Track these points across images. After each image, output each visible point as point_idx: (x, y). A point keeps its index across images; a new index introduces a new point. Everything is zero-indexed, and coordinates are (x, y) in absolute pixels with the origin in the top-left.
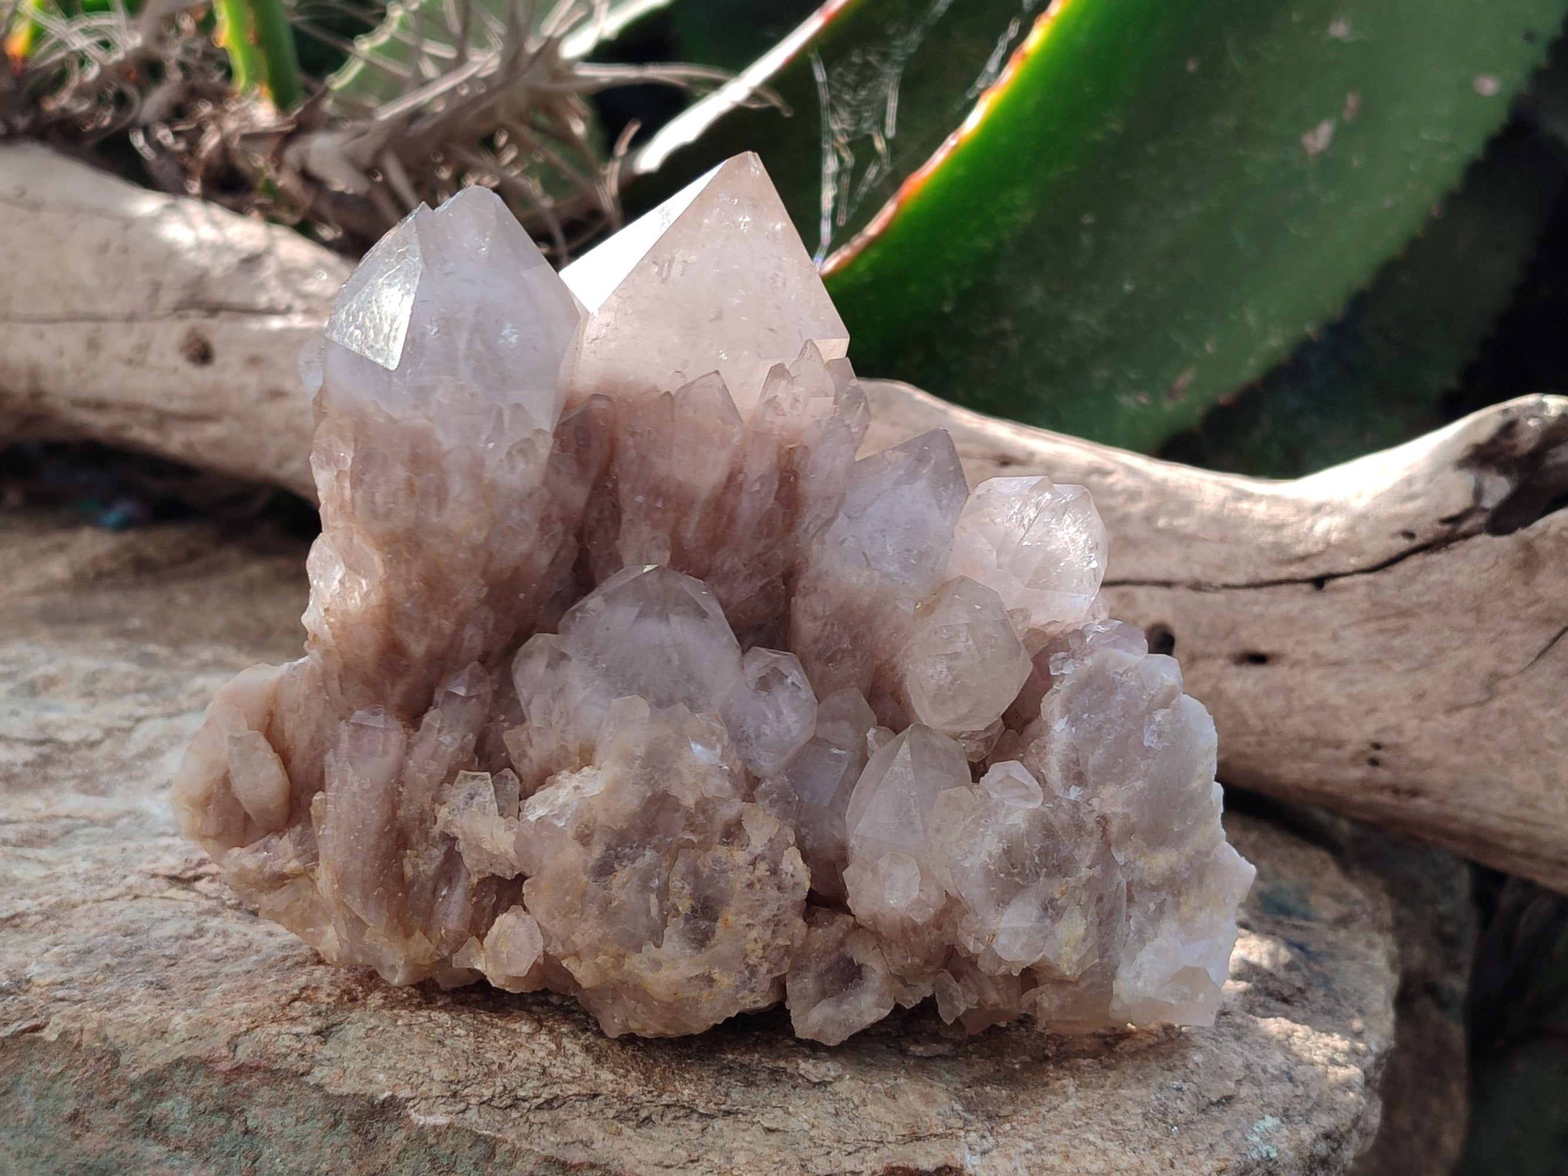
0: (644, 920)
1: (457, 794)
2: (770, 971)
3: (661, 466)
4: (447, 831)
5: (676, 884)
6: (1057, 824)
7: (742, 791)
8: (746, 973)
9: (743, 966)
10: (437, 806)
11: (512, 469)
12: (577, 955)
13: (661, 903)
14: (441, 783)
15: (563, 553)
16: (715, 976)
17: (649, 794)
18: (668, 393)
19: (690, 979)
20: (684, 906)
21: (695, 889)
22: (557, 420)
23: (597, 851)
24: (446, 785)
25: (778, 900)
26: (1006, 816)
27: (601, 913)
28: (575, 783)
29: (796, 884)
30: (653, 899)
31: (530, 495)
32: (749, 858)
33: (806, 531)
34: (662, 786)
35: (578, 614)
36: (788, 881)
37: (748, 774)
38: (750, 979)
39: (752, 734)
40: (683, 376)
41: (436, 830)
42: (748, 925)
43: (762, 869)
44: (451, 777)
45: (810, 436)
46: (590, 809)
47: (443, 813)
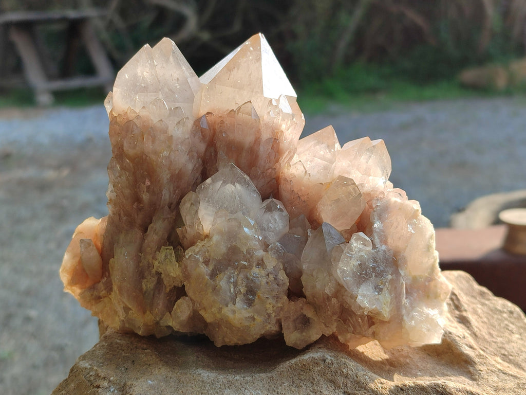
0: (229, 294)
1: (161, 256)
2: (275, 316)
3: (231, 136)
4: (158, 271)
5: (240, 282)
6: (378, 258)
7: (263, 248)
8: (267, 316)
9: (265, 314)
10: (154, 261)
11: (178, 130)
12: (204, 308)
13: (234, 289)
14: (155, 252)
15: (197, 166)
16: (255, 317)
17: (229, 246)
18: (233, 110)
19: (246, 318)
20: (243, 290)
21: (247, 284)
23: (211, 267)
24: (157, 252)
25: (278, 289)
26: (359, 252)
27: (213, 291)
28: (202, 244)
29: (285, 283)
30: (232, 286)
31: (185, 140)
32: (267, 273)
33: (283, 161)
34: (234, 243)
35: (203, 186)
36: (281, 282)
37: (265, 241)
38: (268, 319)
39: (266, 227)
40: (238, 104)
41: (154, 271)
42: (267, 298)
43: (272, 277)
44: (159, 249)
45: (283, 127)
46: (208, 252)
47: (156, 263)
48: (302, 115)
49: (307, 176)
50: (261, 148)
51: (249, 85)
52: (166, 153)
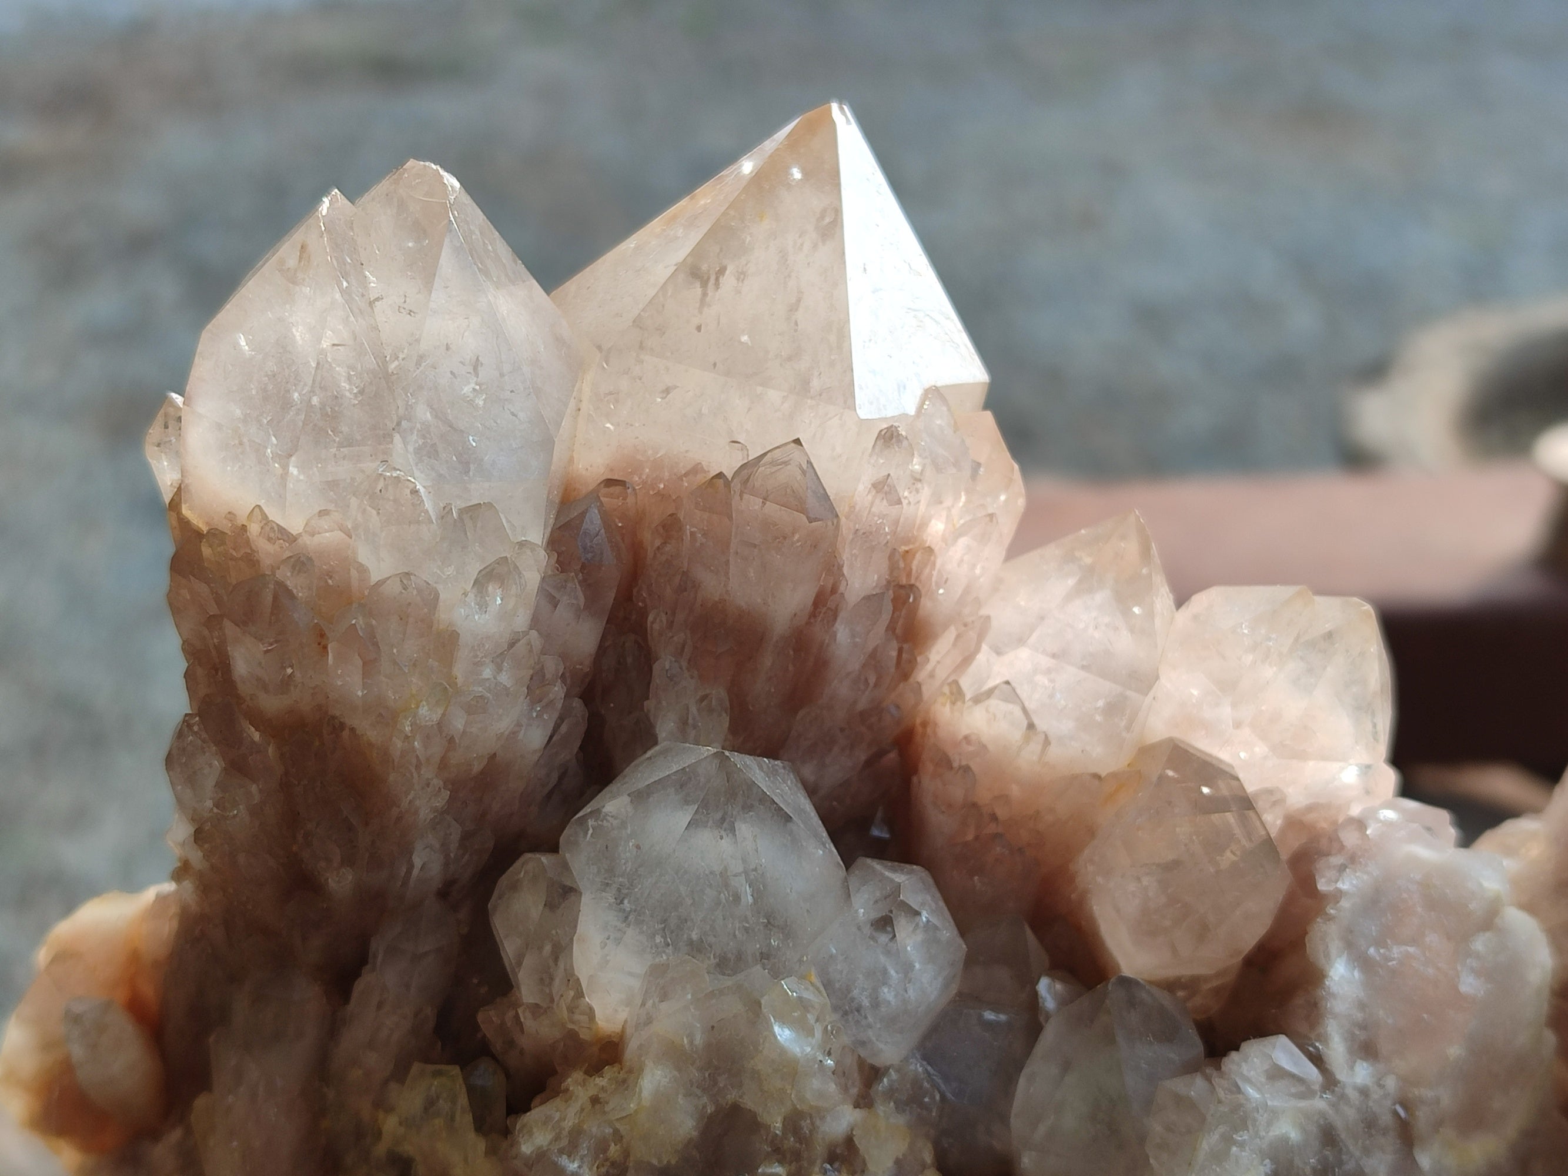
1: (410, 1098)
3: (711, 586)
4: (399, 1150)
6: (1339, 1123)
7: (854, 1091)
10: (381, 1115)
11: (483, 606)
14: (386, 1082)
15: (564, 728)
17: (711, 1109)
18: (720, 475)
22: (552, 521)
24: (393, 1086)
26: (1269, 1124)
28: (592, 1091)
31: (512, 644)
33: (932, 675)
34: (732, 1096)
35: (591, 822)
37: (861, 1063)
39: (866, 1003)
40: (744, 448)
41: (381, 1150)
44: (400, 1073)
45: (937, 528)
46: (618, 1136)
47: (390, 1124)
48: (1016, 467)
49: (1034, 747)
50: (842, 633)
51: (790, 359)
52: (429, 714)
